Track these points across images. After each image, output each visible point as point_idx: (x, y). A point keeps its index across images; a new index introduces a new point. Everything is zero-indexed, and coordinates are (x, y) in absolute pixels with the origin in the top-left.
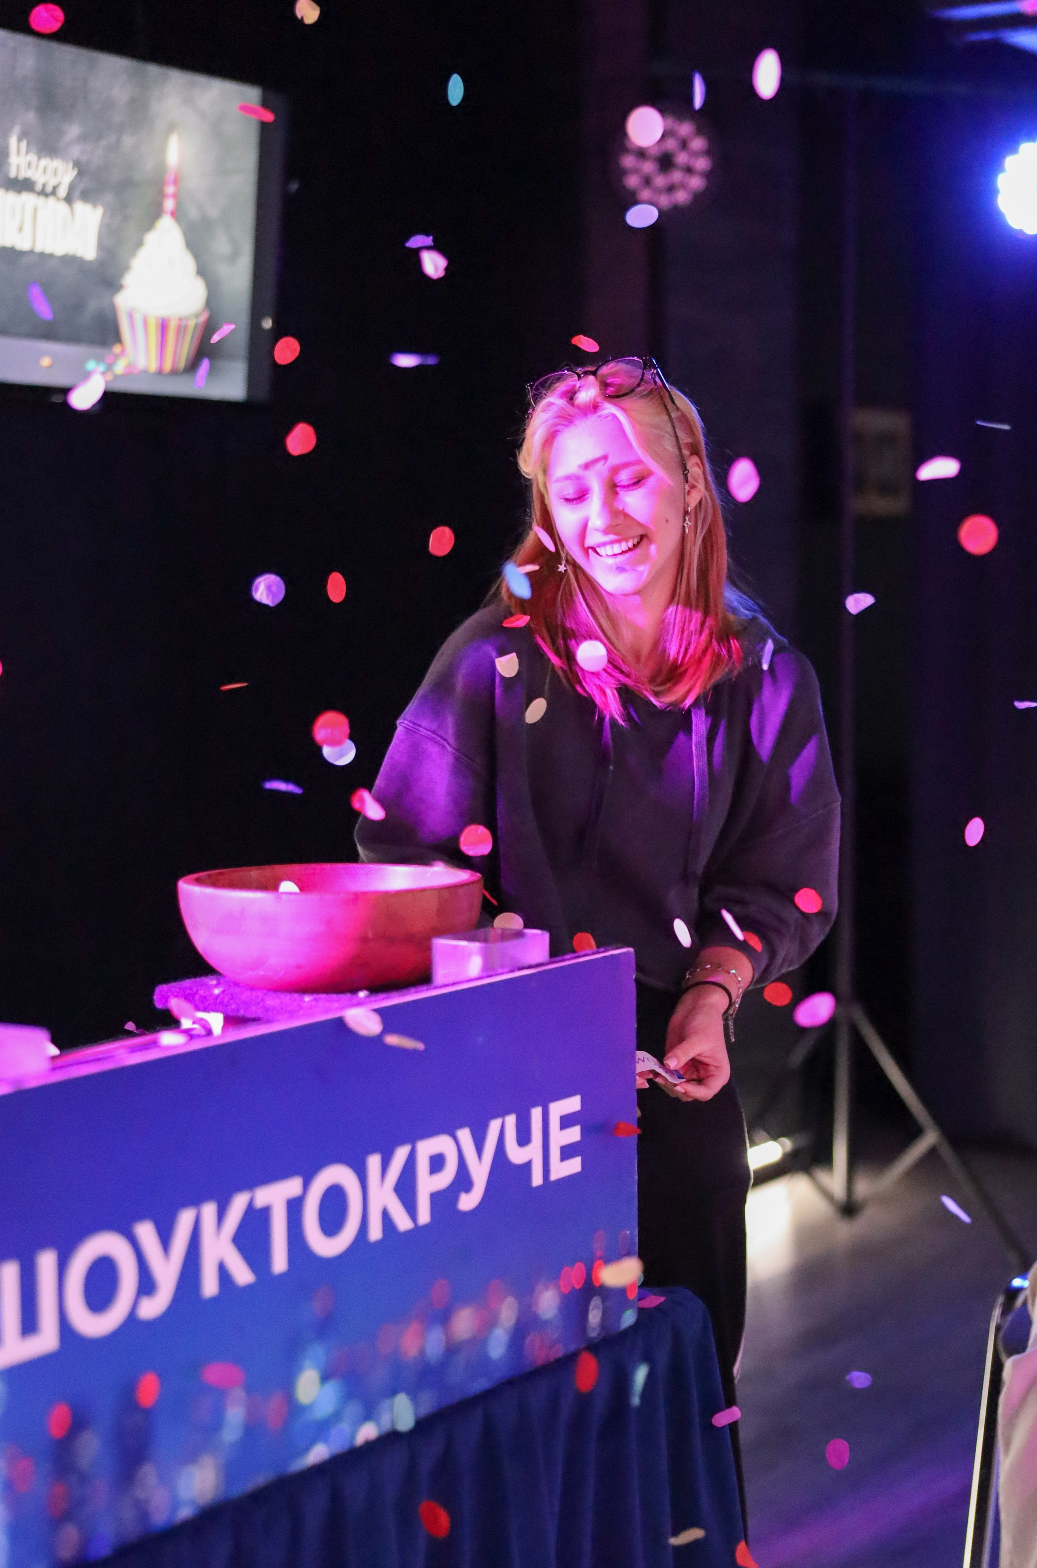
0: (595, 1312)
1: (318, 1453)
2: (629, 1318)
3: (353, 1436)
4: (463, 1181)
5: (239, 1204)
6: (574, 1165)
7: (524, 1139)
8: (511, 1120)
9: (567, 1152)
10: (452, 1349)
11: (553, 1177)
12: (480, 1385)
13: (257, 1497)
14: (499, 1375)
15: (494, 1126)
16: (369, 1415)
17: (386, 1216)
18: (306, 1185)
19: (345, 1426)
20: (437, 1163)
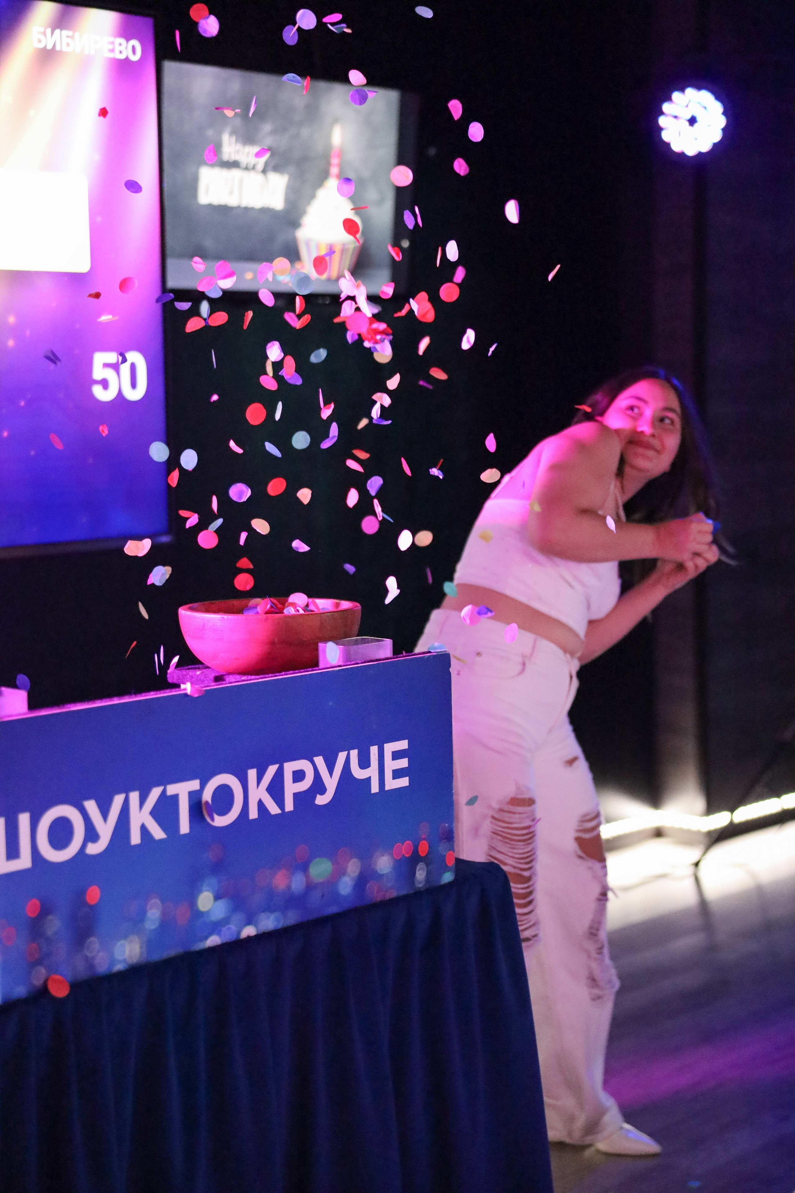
0: (420, 872)
1: (213, 941)
2: (448, 877)
3: (239, 933)
4: (318, 786)
5: (155, 793)
6: (404, 782)
7: (364, 763)
8: (354, 753)
9: (397, 774)
10: (310, 887)
11: (387, 788)
12: (333, 909)
13: (168, 962)
14: (346, 906)
15: (342, 757)
16: (249, 922)
17: (261, 804)
18: (203, 785)
19: (233, 927)
20: (299, 776)
